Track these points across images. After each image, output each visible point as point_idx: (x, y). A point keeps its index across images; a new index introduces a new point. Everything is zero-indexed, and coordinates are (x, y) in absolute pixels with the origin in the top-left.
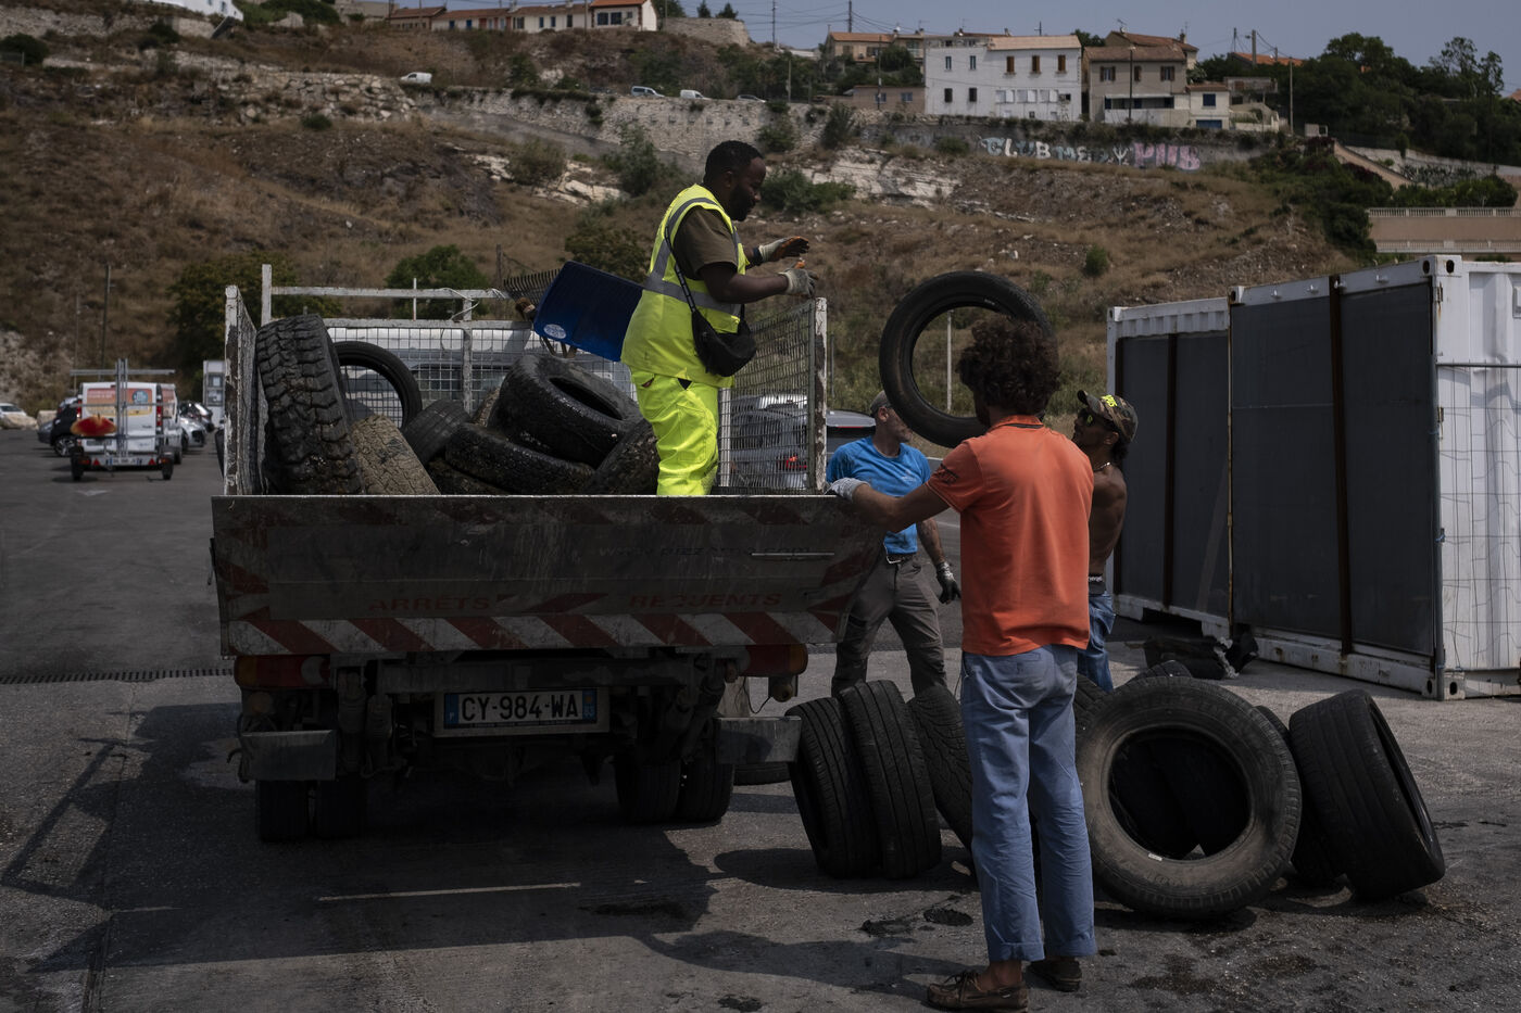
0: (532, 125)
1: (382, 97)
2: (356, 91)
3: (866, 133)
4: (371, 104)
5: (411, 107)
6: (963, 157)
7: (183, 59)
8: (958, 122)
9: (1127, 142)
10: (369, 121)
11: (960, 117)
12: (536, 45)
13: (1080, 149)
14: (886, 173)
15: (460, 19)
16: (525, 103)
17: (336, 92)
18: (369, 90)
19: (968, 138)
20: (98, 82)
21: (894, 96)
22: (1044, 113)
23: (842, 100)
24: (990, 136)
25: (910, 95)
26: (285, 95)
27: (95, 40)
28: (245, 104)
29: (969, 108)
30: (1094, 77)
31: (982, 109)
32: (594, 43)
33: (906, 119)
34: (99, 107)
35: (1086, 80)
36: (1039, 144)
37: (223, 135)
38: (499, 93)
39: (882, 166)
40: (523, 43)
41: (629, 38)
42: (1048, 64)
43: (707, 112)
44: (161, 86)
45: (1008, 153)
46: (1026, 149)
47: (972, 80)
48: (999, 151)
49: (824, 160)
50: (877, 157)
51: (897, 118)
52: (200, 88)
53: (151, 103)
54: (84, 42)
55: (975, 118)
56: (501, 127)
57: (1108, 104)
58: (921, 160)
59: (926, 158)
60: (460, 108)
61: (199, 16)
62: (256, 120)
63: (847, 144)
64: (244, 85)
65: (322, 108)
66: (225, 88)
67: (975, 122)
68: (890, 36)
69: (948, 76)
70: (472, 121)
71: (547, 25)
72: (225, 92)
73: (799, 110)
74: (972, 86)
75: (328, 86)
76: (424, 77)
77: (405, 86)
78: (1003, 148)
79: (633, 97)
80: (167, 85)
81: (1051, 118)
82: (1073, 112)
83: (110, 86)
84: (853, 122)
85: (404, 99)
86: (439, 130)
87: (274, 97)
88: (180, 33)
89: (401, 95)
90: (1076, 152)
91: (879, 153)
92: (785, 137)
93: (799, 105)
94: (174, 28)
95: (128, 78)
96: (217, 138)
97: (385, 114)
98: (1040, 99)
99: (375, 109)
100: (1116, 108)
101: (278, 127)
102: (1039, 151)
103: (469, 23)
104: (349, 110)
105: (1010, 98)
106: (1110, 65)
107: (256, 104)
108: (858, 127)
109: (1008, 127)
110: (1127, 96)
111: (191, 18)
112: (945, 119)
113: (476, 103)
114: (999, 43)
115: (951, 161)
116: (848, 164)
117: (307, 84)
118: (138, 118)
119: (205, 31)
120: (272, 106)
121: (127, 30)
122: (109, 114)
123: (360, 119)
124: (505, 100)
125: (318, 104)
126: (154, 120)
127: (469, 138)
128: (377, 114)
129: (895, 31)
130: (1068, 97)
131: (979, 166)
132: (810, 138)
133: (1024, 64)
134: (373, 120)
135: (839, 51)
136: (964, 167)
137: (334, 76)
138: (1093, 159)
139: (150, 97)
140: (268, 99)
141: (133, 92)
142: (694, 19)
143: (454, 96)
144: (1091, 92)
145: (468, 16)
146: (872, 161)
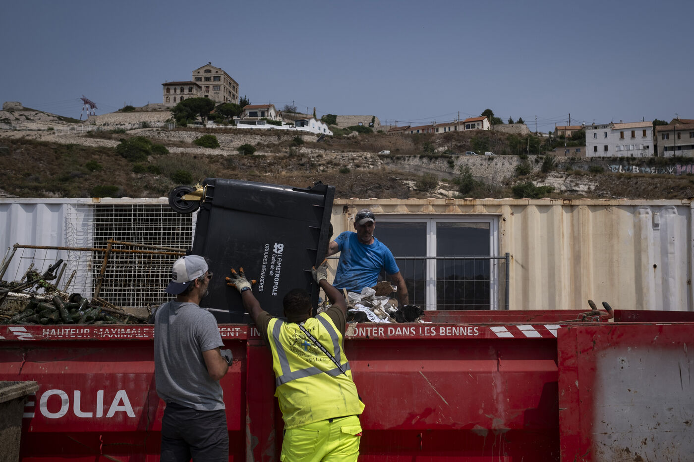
0: (427, 169)
1: (370, 160)
2: (361, 158)
3: (560, 165)
4: (366, 163)
5: (382, 163)
6: (601, 173)
7: (304, 150)
8: (599, 159)
9: (674, 165)
10: (365, 169)
11: (600, 157)
12: (438, 138)
13: (652, 168)
14: (567, 181)
15: (415, 130)
16: (425, 160)
17: (353, 159)
18: (366, 158)
19: (603, 166)
20: (269, 160)
21: (573, 150)
22: (637, 154)
23: (550, 153)
24: (613, 165)
25: (579, 149)
26: (334, 161)
27: (274, 145)
28: (320, 165)
29: (605, 154)
30: (659, 138)
31: (609, 154)
32: (461, 136)
33: (576, 159)
34: (268, 169)
35: (655, 140)
36: (634, 167)
37: (310, 177)
38: (415, 157)
39: (566, 179)
40: (433, 138)
41: (475, 133)
42: (639, 133)
43: (495, 160)
44: (290, 160)
45: (620, 171)
46: (628, 169)
47: (606, 142)
48: (617, 170)
49: (542, 177)
50: (564, 175)
51: (573, 159)
52: (304, 160)
53: (286, 166)
54: (270, 146)
55: (606, 158)
56: (415, 170)
57: (666, 149)
58: (582, 176)
59: (584, 175)
60: (400, 163)
61: (313, 134)
62: (323, 171)
63: (552, 170)
64: (320, 158)
65: (348, 165)
66: (313, 160)
67: (607, 159)
68: (581, 126)
69: (595, 141)
70: (405, 168)
71: (447, 130)
72: (313, 161)
73: (532, 158)
74: (606, 145)
75: (350, 157)
76: (387, 152)
77: (379, 156)
78: (618, 170)
79: (466, 156)
80: (292, 160)
81: (640, 156)
82: (650, 153)
83: (272, 161)
84: (554, 161)
85: (379, 160)
86: (391, 172)
87: (330, 162)
88: (305, 141)
89: (378, 159)
90: (650, 170)
91: (565, 174)
92: (526, 168)
93: (532, 156)
94: (302, 139)
95: (279, 158)
96: (308, 178)
97: (371, 167)
98: (635, 148)
99: (367, 165)
100: (669, 150)
101: (330, 173)
102: (634, 170)
103: (418, 131)
104: (358, 166)
105: (622, 148)
106: (667, 133)
107: (324, 165)
108: (557, 163)
109: (621, 160)
110: (673, 145)
111: (309, 135)
112: (593, 158)
113: (406, 161)
114: (617, 127)
115: (595, 176)
116: (552, 178)
117: (343, 157)
118: (281, 172)
119: (314, 139)
120: (330, 165)
121: (286, 141)
122: (271, 171)
123: (362, 169)
124: (417, 159)
125: (346, 164)
126: (286, 173)
127: (402, 175)
128: (368, 167)
129: (583, 124)
130: (648, 147)
131: (607, 177)
132: (537, 169)
133: (627, 134)
134: (366, 169)
135: (560, 133)
136: (600, 178)
137: (353, 153)
138: (658, 173)
139: (286, 164)
140: (328, 163)
141: (280, 163)
142: (506, 124)
143: (398, 158)
144: (658, 144)
145: (418, 128)
146: (561, 177)
